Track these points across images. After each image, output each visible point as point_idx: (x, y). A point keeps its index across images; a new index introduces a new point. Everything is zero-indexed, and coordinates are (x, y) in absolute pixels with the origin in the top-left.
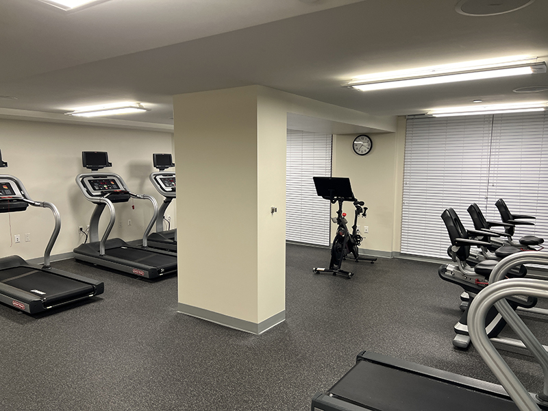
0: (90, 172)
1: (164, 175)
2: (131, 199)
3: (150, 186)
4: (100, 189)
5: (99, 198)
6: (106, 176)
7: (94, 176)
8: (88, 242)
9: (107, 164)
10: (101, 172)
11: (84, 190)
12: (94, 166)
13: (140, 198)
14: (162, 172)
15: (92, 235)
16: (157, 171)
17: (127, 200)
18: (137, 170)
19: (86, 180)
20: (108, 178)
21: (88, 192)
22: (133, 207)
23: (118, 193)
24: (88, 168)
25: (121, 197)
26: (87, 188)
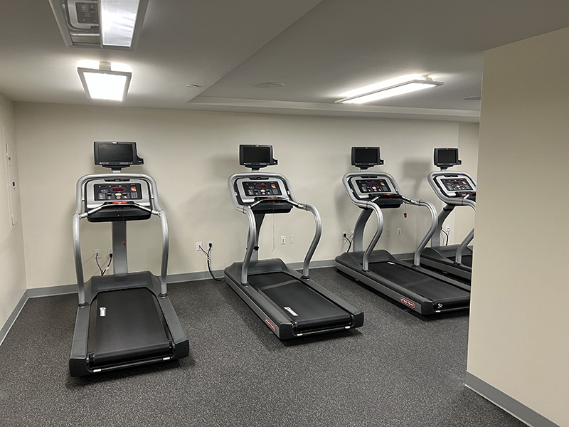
0: (359, 171)
1: (446, 175)
2: (403, 205)
3: (427, 189)
4: (368, 192)
5: (366, 202)
6: (375, 176)
7: (363, 176)
8: (351, 251)
9: (378, 161)
10: (370, 171)
11: (351, 191)
12: (364, 164)
13: (414, 204)
14: (444, 172)
15: (356, 243)
16: (437, 170)
17: (398, 206)
18: (413, 169)
19: (353, 181)
20: (379, 178)
21: (355, 194)
22: (405, 214)
23: (388, 197)
24: (356, 166)
25: (391, 201)
26: (354, 190)
